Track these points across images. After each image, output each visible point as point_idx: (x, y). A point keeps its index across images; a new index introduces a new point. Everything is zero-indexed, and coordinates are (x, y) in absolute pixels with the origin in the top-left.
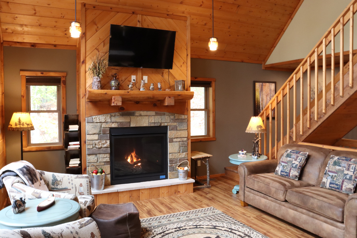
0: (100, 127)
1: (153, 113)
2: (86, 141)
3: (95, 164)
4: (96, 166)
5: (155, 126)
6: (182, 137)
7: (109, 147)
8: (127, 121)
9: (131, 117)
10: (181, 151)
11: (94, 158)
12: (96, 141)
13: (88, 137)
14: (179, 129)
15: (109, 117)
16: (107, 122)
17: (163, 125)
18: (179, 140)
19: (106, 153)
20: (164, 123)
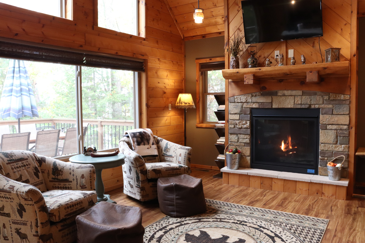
0: (240, 107)
1: (300, 93)
2: (229, 120)
3: (236, 144)
4: (236, 146)
5: (302, 107)
6: (340, 124)
7: (249, 128)
8: (269, 102)
9: (273, 97)
10: (338, 143)
11: (235, 138)
12: (237, 121)
13: (231, 117)
14: (335, 114)
15: (250, 97)
16: (248, 102)
17: (313, 107)
18: (335, 127)
19: (246, 133)
20: (315, 104)
